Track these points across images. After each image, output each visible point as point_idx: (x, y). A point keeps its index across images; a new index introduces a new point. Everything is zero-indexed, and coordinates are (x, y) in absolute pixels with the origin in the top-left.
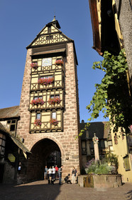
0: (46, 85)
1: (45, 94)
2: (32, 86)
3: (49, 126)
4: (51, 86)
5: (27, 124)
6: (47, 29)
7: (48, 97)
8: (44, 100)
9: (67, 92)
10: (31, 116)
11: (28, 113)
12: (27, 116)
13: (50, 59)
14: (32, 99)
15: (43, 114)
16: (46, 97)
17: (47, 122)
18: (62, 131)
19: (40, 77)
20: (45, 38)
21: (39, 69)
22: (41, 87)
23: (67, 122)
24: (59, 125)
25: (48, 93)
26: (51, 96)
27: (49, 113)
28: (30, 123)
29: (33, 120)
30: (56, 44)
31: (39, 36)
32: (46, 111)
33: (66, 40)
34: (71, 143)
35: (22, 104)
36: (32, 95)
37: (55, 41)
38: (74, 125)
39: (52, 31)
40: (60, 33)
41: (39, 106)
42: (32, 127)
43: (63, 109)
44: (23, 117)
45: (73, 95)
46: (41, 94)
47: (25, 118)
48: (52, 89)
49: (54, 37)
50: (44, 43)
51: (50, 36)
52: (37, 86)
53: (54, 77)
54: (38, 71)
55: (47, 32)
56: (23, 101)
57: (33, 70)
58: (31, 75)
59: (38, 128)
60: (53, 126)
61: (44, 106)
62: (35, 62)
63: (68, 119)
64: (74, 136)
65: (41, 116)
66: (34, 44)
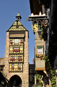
0: (16, 52)
1: (16, 56)
2: (10, 52)
3: (17, 70)
4: (18, 52)
5: (8, 69)
6: (16, 22)
7: (17, 57)
8: (15, 58)
9: (25, 55)
10: (10, 65)
11: (8, 63)
12: (8, 65)
13: (18, 40)
14: (10, 57)
15: (15, 64)
16: (16, 57)
17: (17, 68)
18: (23, 72)
19: (13, 48)
20: (15, 27)
21: (13, 44)
22: (14, 53)
23: (24, 68)
24: (21, 70)
25: (17, 56)
26: (18, 57)
27: (17, 64)
28: (9, 68)
29: (11, 67)
30: (20, 31)
31: (12, 26)
32: (16, 63)
33: (25, 29)
34: (26, 77)
35: (5, 59)
36: (10, 56)
37: (20, 29)
38: (27, 70)
39: (19, 24)
40: (22, 26)
41: (13, 61)
42: (10, 70)
43: (23, 63)
44: (6, 65)
45: (27, 57)
46: (14, 56)
47: (7, 66)
48: (18, 54)
49: (20, 27)
50: (15, 30)
51: (17, 26)
52: (12, 52)
53: (20, 49)
54: (13, 45)
55: (16, 24)
56: (5, 58)
57: (10, 44)
58: (10, 46)
59: (13, 70)
60: (19, 70)
61: (15, 61)
62: (11, 40)
63: (25, 67)
64: (27, 74)
65: (14, 65)
66: (10, 30)
